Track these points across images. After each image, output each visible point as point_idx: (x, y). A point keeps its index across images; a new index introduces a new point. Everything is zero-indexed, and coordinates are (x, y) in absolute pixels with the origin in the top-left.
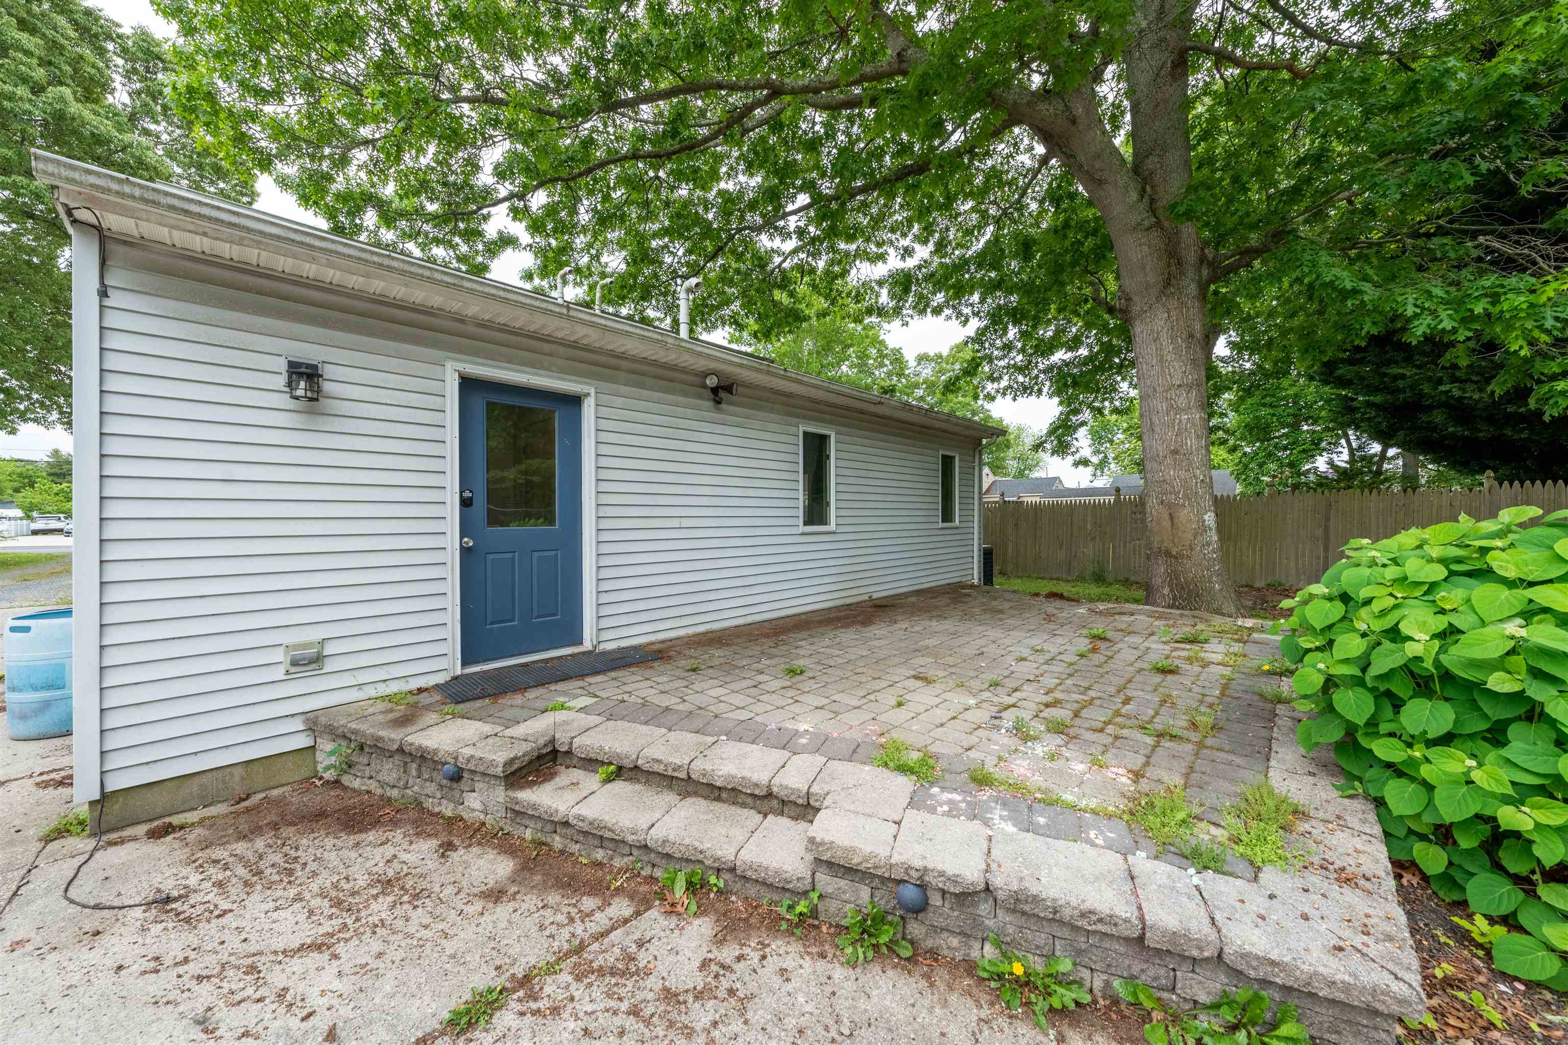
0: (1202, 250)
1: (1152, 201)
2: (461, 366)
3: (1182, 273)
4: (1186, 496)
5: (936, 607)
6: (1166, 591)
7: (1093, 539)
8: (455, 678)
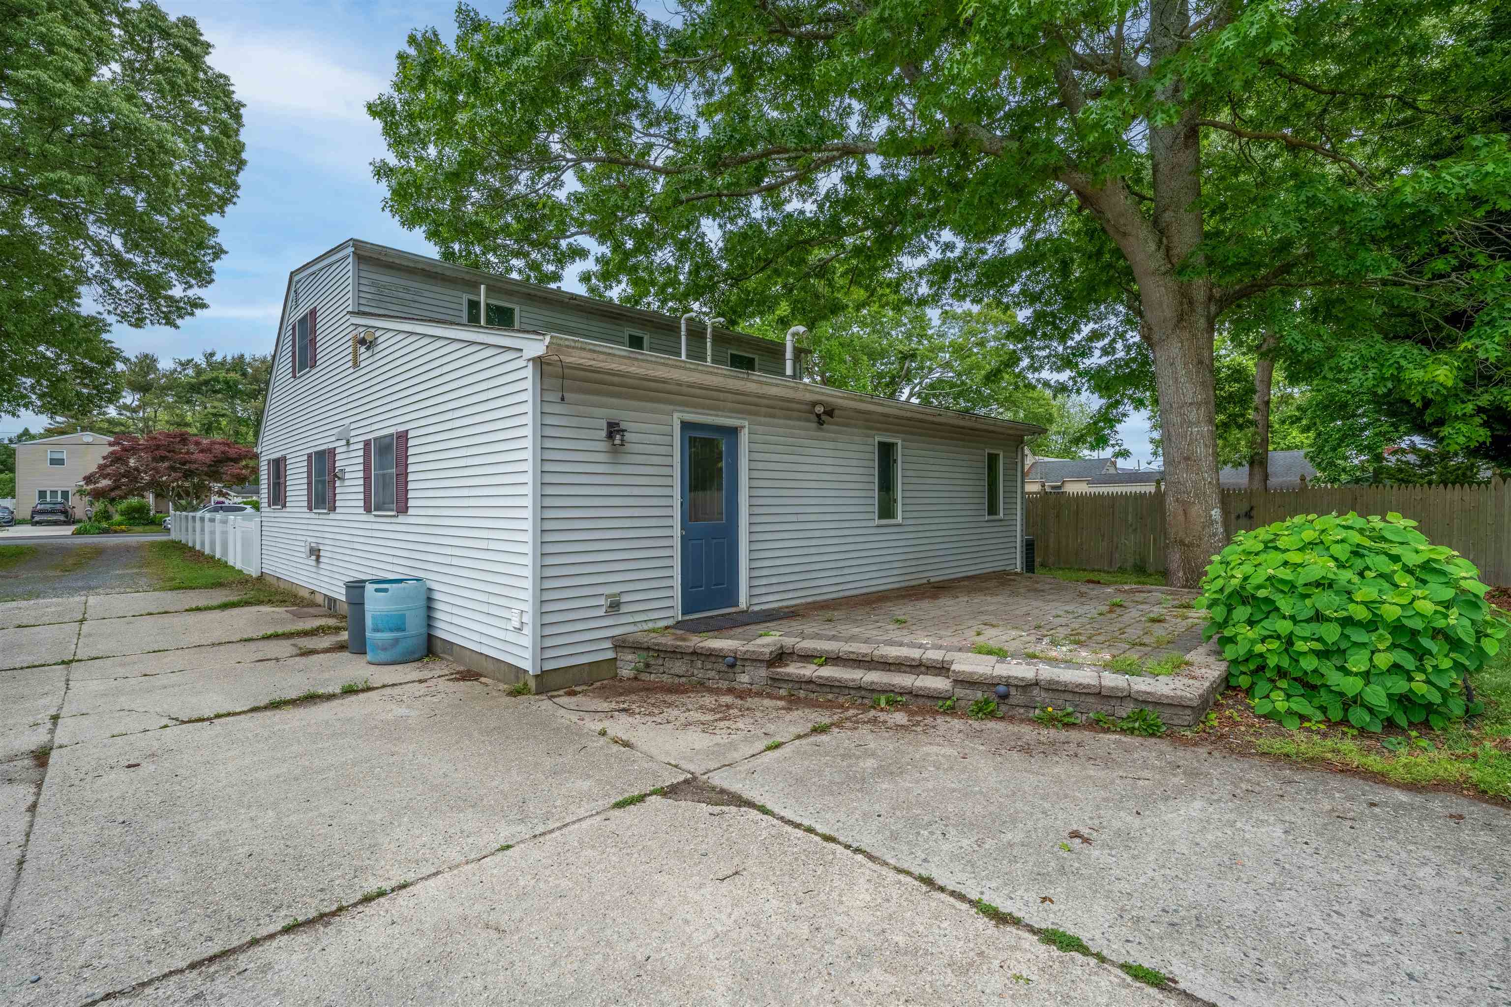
0: (1211, 290)
1: (1168, 249)
2: (680, 415)
3: (1193, 311)
4: (1196, 495)
5: (987, 589)
6: (1181, 574)
7: (1135, 530)
8: (678, 622)
